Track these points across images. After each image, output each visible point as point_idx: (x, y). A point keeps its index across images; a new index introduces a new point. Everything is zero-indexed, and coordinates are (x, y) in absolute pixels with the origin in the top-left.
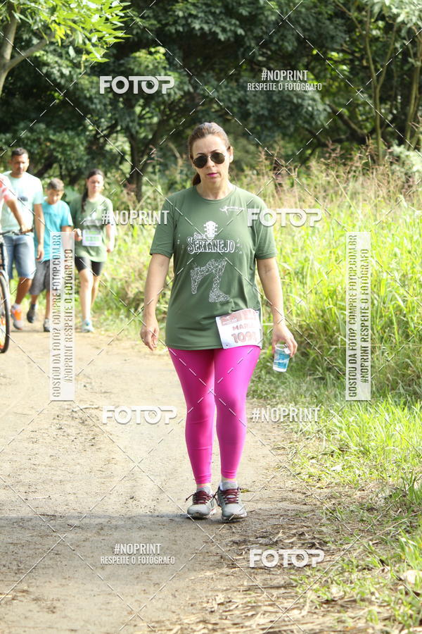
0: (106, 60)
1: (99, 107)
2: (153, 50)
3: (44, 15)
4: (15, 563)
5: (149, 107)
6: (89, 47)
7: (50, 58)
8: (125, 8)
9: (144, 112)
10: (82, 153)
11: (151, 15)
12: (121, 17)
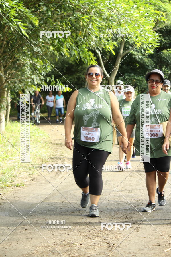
0: (154, 53)
1: (151, 68)
2: (168, 50)
3: (134, 39)
4: (125, 215)
5: (167, 68)
6: (148, 49)
7: (135, 53)
8: (160, 36)
9: (165, 70)
10: (146, 83)
11: (168, 39)
12: (159, 39)
